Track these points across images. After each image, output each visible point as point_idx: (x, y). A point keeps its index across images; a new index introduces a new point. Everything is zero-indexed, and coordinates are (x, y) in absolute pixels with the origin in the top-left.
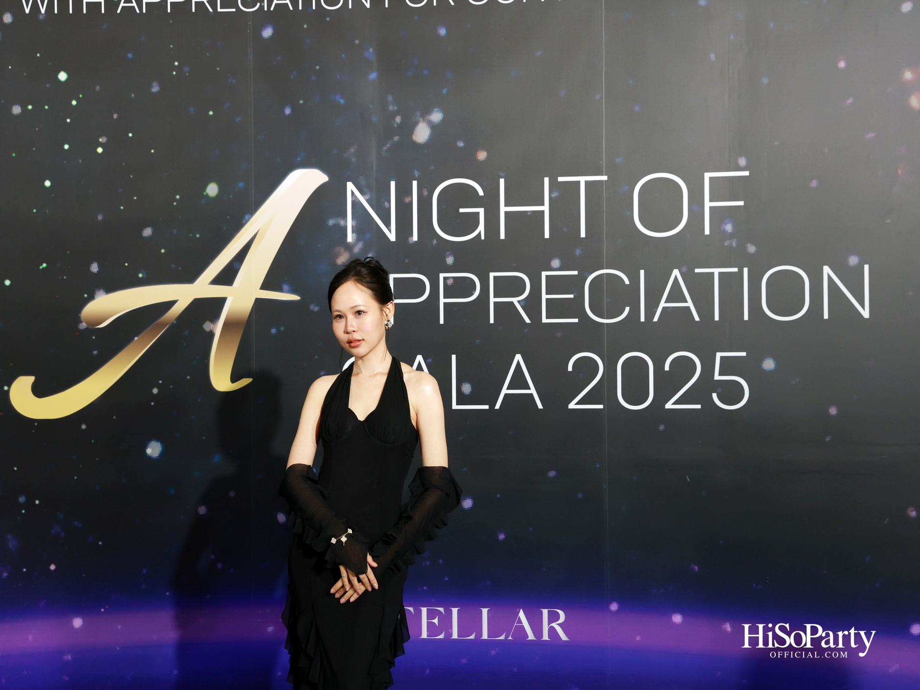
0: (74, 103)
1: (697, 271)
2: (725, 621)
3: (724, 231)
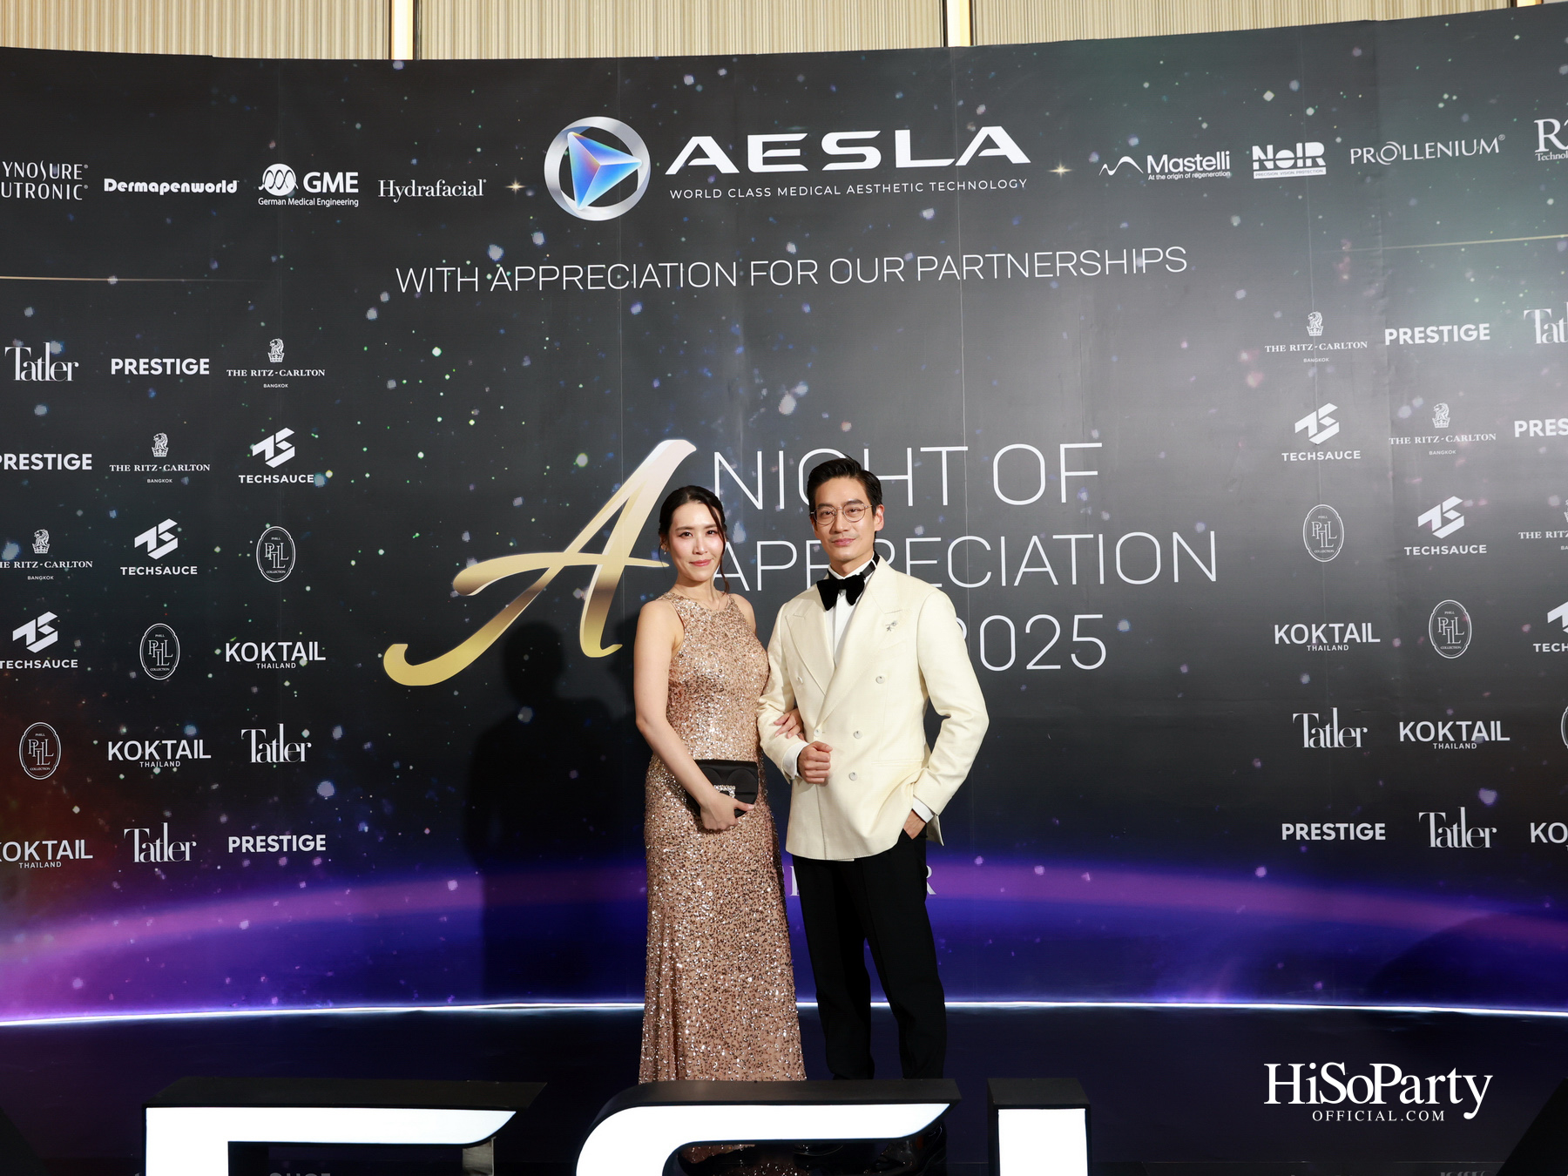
0: (447, 377)
1: (1055, 537)
2: (1085, 871)
3: (1080, 500)
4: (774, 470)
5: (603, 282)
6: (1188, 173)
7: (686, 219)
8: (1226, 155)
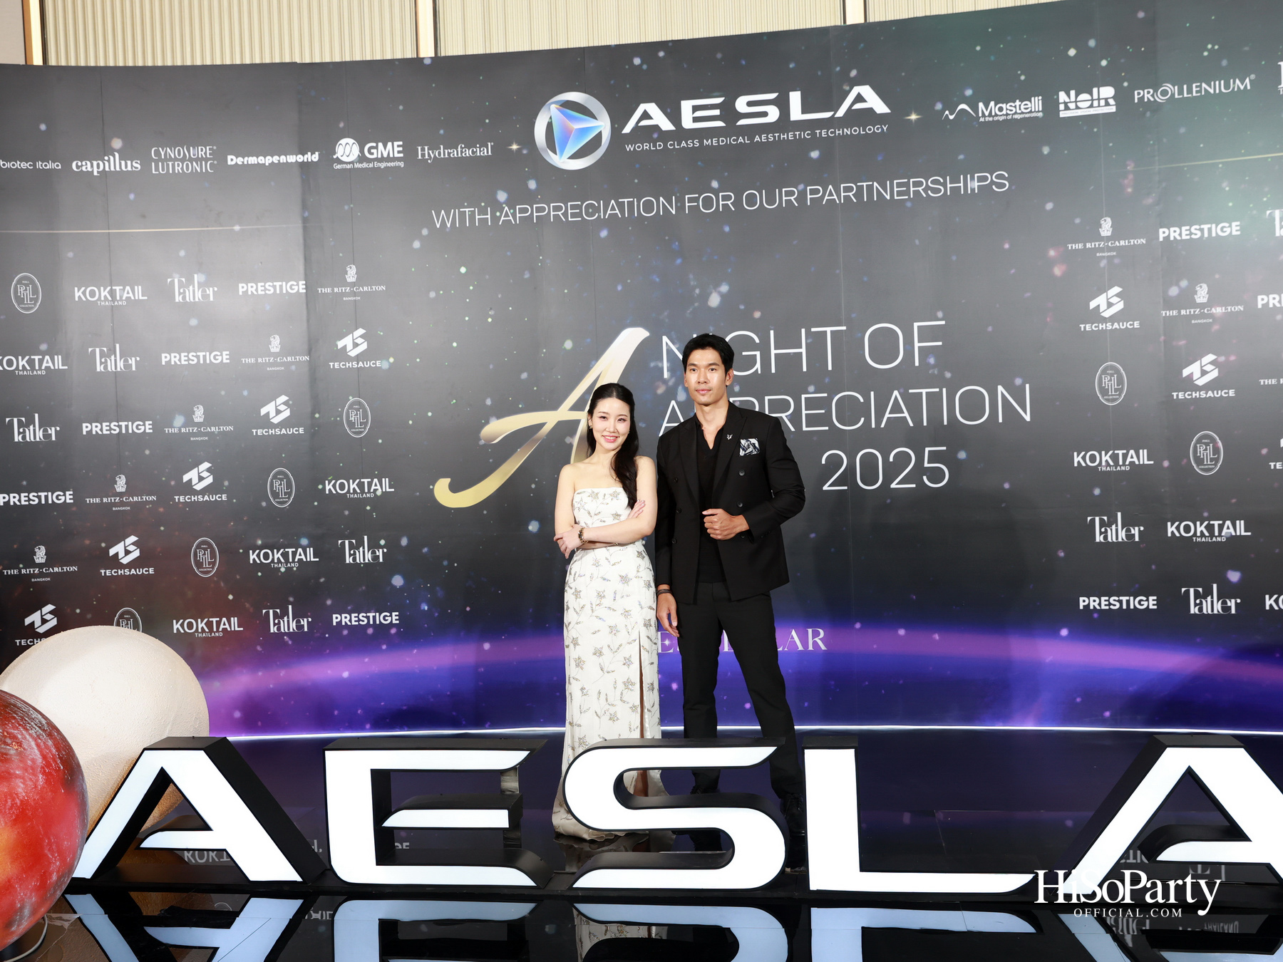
0: (471, 288)
1: (910, 391)
2: (935, 633)
3: (929, 364)
5: (580, 215)
6: (1009, 115)
8: (1038, 100)
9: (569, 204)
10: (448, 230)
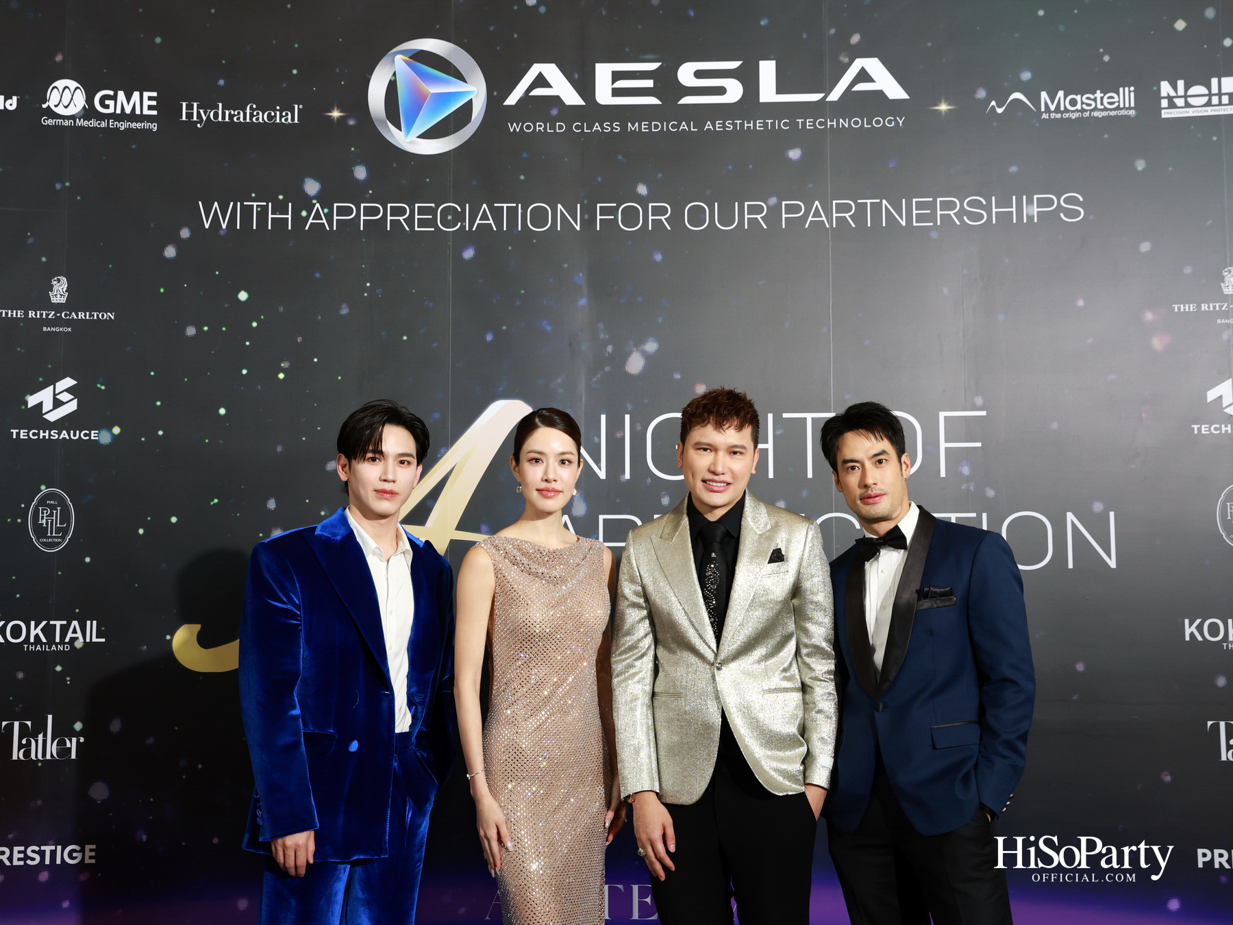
0: (255, 324)
3: (961, 474)
4: (619, 435)
5: (433, 223)
6: (1087, 111)
7: (525, 155)
8: (1130, 92)
9: (417, 205)
10: (222, 233)
